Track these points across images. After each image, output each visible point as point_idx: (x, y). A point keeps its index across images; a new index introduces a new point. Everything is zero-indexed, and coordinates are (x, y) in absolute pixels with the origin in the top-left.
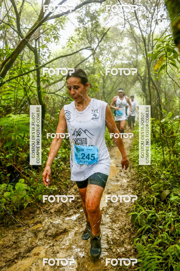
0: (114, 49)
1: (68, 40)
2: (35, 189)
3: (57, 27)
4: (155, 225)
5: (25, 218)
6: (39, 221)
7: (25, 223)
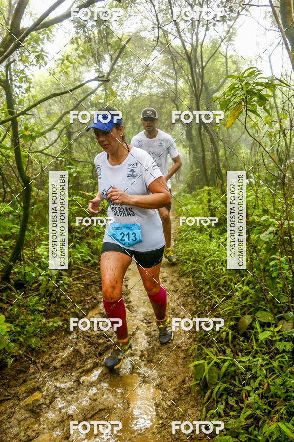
0: (136, 71)
1: (61, 61)
2: (23, 327)
3: (39, 38)
4: (235, 380)
5: (11, 383)
6: (36, 387)
7: (11, 394)
